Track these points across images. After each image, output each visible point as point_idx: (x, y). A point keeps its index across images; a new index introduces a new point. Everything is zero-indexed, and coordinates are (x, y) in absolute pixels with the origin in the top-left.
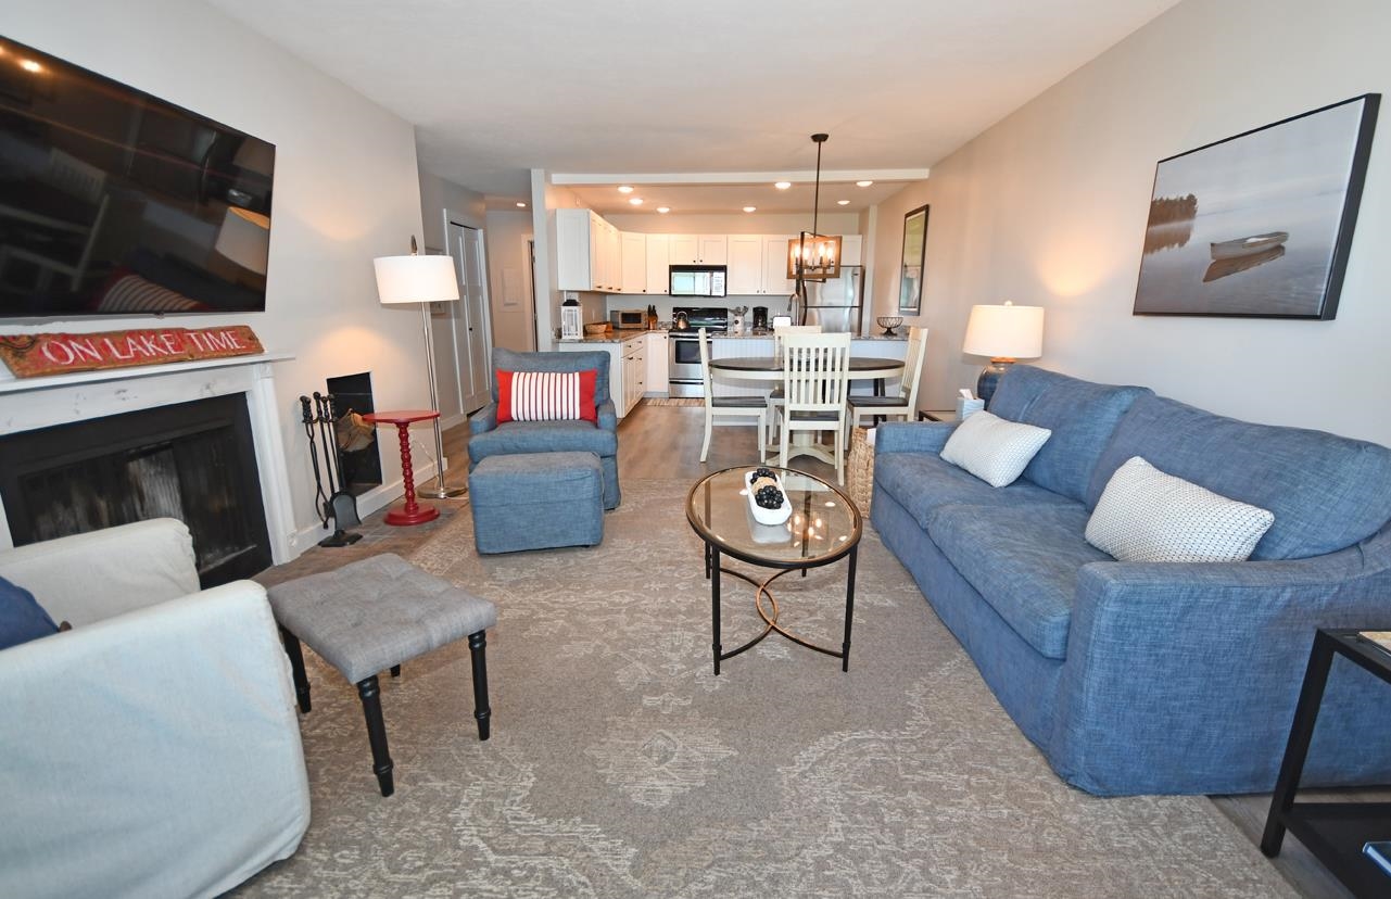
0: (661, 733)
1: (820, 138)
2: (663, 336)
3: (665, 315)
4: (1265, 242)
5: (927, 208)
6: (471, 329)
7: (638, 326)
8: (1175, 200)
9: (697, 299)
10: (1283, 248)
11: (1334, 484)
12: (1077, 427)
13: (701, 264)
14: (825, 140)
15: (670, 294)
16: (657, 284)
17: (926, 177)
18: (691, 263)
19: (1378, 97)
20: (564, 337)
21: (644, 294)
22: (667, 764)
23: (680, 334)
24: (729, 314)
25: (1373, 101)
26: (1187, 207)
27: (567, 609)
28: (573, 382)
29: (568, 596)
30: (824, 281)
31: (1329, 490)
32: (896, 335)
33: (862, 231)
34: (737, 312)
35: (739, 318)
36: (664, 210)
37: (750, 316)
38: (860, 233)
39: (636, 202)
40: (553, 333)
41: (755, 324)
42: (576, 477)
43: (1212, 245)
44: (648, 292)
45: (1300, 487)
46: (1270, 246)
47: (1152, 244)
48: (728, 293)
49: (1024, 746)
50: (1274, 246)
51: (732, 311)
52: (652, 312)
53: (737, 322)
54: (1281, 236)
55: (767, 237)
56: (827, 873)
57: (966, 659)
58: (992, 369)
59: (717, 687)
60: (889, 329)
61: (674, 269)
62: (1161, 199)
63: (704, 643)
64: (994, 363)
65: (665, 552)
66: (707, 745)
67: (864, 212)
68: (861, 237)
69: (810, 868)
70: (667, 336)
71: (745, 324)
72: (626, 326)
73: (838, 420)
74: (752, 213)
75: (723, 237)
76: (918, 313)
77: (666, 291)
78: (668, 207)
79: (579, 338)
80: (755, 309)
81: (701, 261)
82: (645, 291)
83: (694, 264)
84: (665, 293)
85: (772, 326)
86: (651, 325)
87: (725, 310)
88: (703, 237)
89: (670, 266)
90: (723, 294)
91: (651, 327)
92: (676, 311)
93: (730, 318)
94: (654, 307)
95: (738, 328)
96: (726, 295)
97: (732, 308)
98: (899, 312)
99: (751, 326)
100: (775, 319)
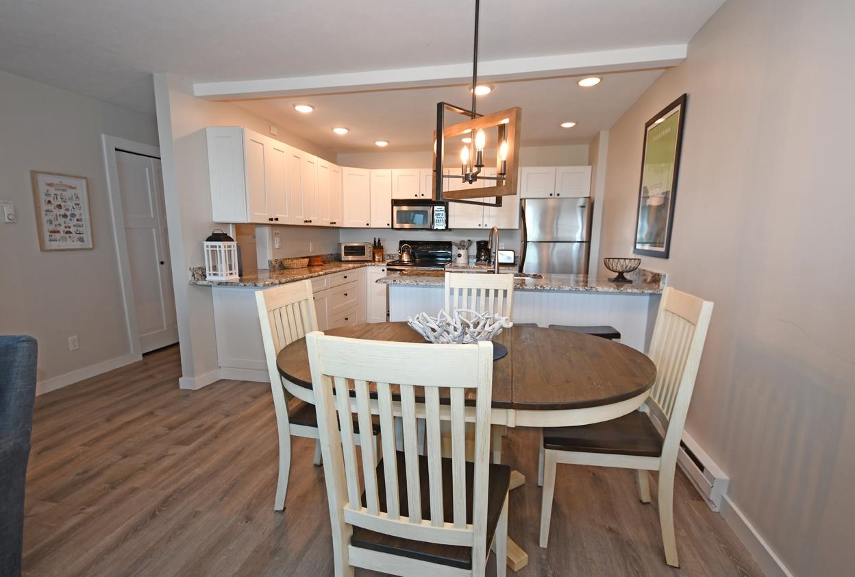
2: (381, 269)
3: (391, 248)
5: (683, 100)
6: (162, 263)
7: (360, 258)
13: (422, 198)
15: (392, 228)
16: (382, 217)
17: (684, 56)
18: (413, 197)
21: (367, 229)
24: (454, 248)
32: (630, 282)
33: (592, 161)
34: (461, 246)
35: (462, 252)
36: (382, 144)
37: (473, 250)
38: (590, 164)
39: (341, 132)
40: (191, 274)
41: (478, 257)
44: (372, 226)
48: (450, 227)
51: (456, 245)
52: (378, 247)
53: (459, 255)
60: (621, 275)
61: (396, 202)
67: (594, 141)
68: (590, 167)
70: (385, 269)
71: (469, 257)
72: (350, 258)
76: (666, 255)
77: (388, 225)
78: (387, 141)
79: (236, 277)
80: (477, 242)
81: (423, 195)
82: (368, 224)
83: (416, 198)
84: (388, 227)
85: (497, 260)
86: (376, 257)
87: (450, 244)
88: (424, 172)
89: (392, 200)
90: (444, 227)
91: (376, 260)
92: (402, 244)
93: (453, 251)
94: (379, 240)
95: (461, 262)
96: (447, 229)
97: (457, 242)
98: (636, 251)
99: (475, 260)
100: (500, 253)
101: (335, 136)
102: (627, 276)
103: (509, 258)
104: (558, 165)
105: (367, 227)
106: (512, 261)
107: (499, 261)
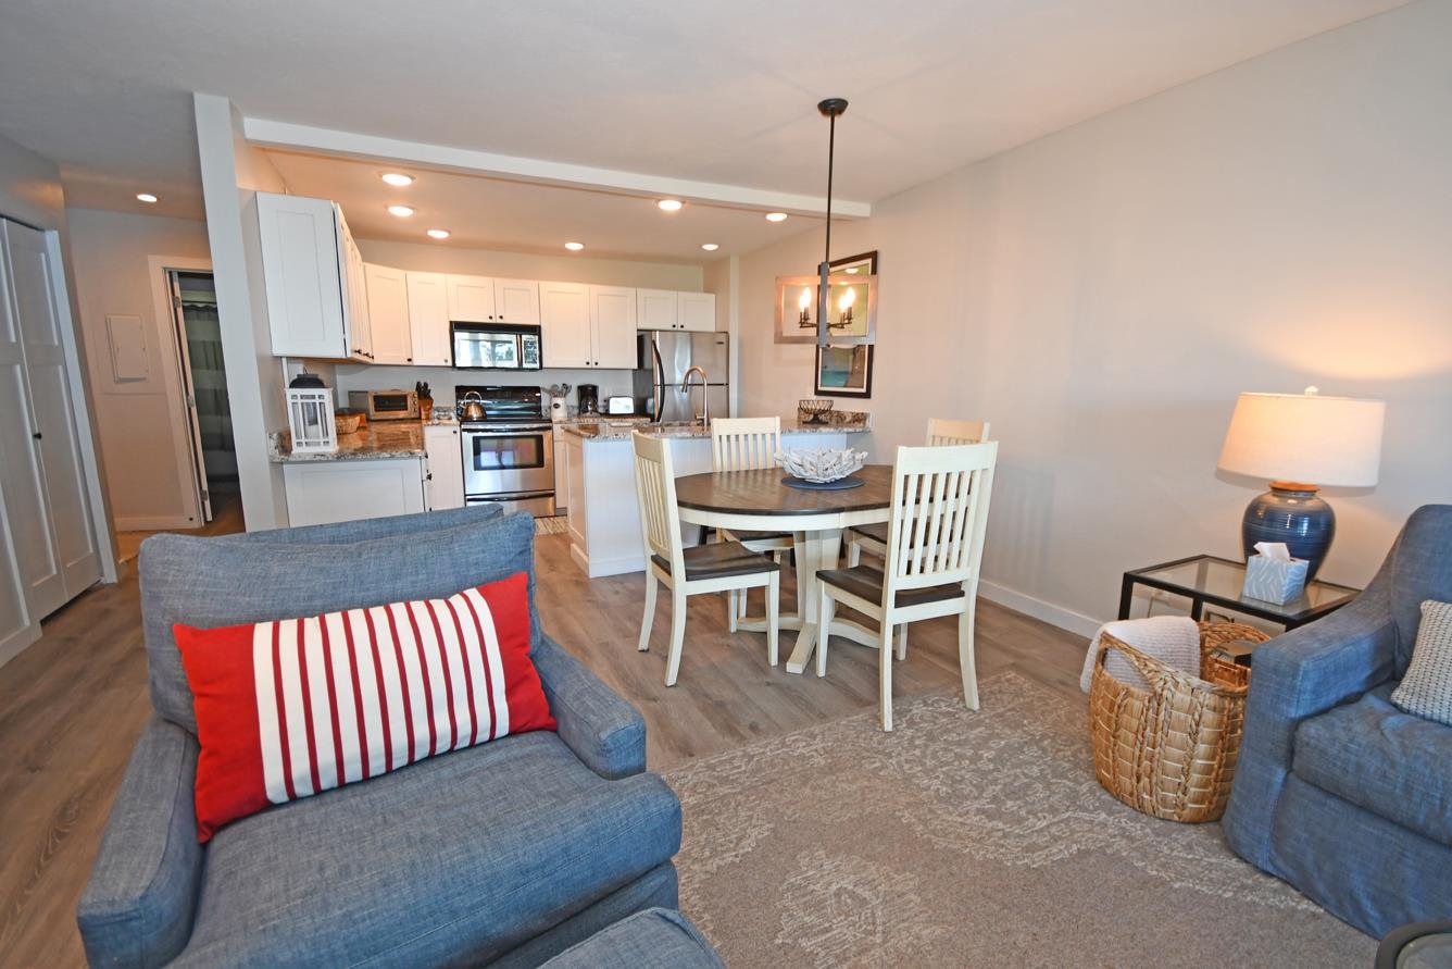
1: (832, 108)
2: (449, 430)
3: (443, 396)
6: (38, 436)
7: (402, 414)
13: (500, 321)
14: (840, 112)
15: (453, 366)
16: (430, 350)
18: (484, 320)
20: (296, 450)
21: (409, 365)
23: (474, 427)
24: (544, 395)
33: (712, 288)
34: (555, 392)
35: (559, 401)
36: (438, 234)
37: (573, 398)
40: (273, 443)
41: (582, 409)
44: (416, 362)
48: (544, 366)
51: (548, 391)
52: (423, 392)
53: (557, 406)
55: (597, 289)
58: (1272, 500)
60: (816, 416)
61: (457, 326)
64: (1277, 489)
68: (714, 295)
70: (458, 430)
71: (567, 409)
72: (383, 415)
74: (577, 252)
75: (532, 284)
76: (867, 395)
77: (446, 361)
78: (446, 231)
79: (332, 448)
80: (579, 388)
81: (501, 317)
82: (410, 360)
83: (490, 321)
84: (444, 364)
85: (607, 410)
86: (423, 413)
87: (537, 389)
88: (501, 282)
89: (451, 322)
90: (537, 366)
91: (423, 417)
92: (461, 391)
93: (545, 401)
94: (426, 385)
95: (559, 415)
96: (541, 367)
97: (548, 387)
98: (818, 393)
99: (576, 411)
100: (612, 400)
101: (393, 218)
102: (822, 417)
103: (627, 407)
104: (681, 291)
105: (410, 363)
106: (631, 411)
107: (611, 412)
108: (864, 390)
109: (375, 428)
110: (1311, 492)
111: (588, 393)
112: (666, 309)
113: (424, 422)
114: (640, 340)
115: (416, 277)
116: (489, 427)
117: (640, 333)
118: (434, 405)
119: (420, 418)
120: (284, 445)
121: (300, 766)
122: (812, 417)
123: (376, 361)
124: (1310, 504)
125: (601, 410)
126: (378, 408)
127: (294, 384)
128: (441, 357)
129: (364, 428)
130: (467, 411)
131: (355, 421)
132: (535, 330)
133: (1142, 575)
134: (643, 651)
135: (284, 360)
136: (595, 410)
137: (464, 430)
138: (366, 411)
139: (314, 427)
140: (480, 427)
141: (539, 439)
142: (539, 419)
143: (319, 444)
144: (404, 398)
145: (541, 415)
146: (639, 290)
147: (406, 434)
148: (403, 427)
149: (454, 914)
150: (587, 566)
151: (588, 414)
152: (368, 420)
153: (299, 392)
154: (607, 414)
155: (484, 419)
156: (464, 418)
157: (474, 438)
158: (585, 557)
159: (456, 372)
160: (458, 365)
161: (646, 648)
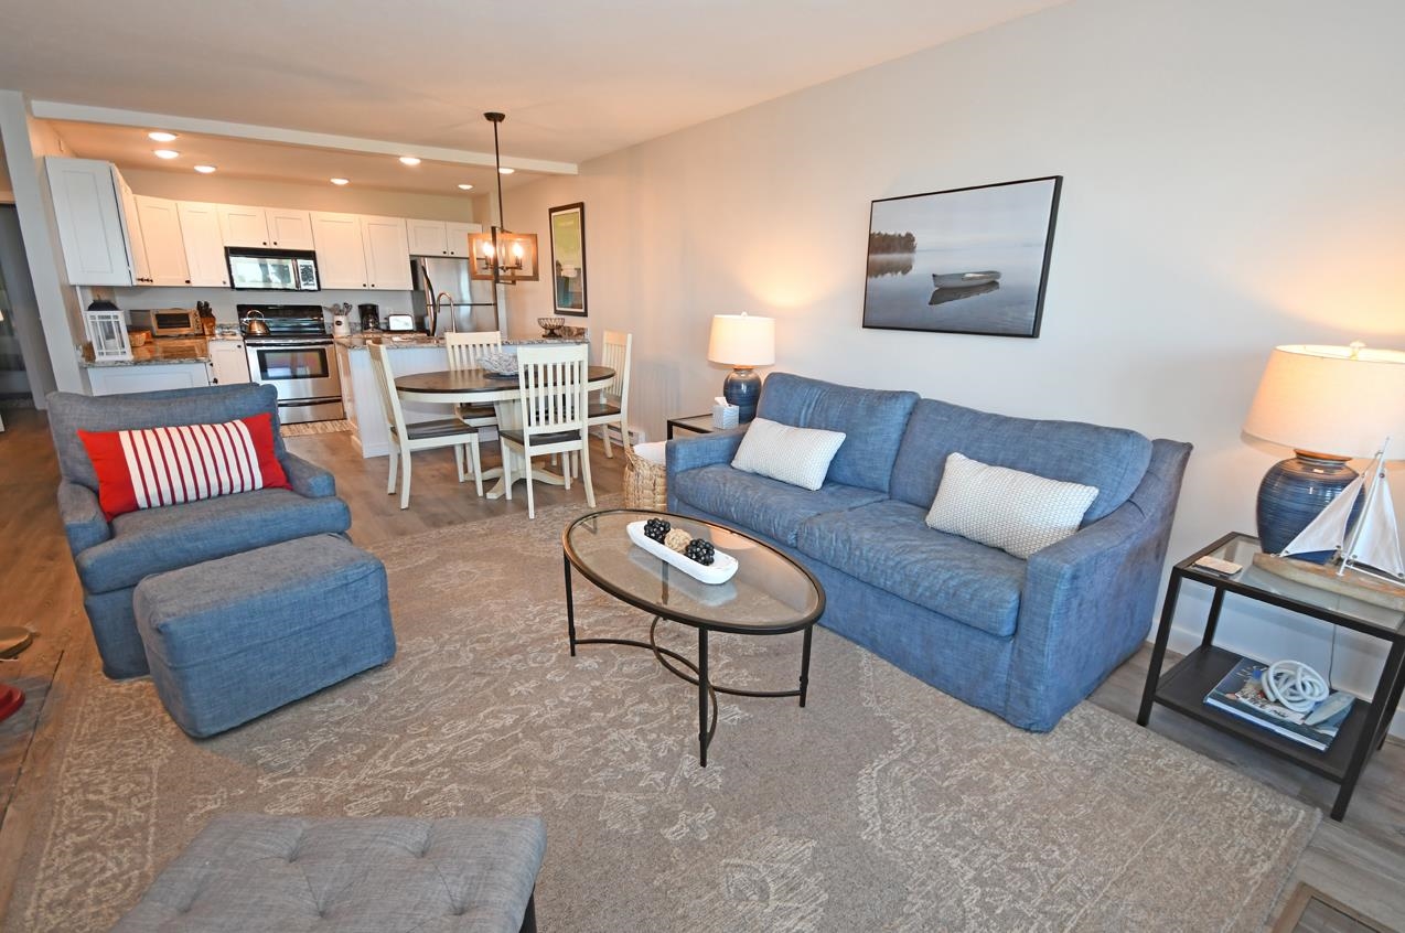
0: (727, 865)
1: (495, 117)
2: (234, 344)
3: (225, 314)
4: (981, 278)
5: (581, 206)
7: (185, 331)
8: (894, 236)
9: (275, 293)
10: (997, 283)
11: (1119, 461)
12: (872, 429)
13: (275, 247)
14: (501, 120)
15: (233, 287)
16: (208, 273)
17: (575, 172)
18: (260, 246)
19: (1061, 178)
20: (98, 358)
21: (188, 286)
22: (772, 898)
23: (258, 342)
24: (326, 313)
25: (1059, 180)
26: (907, 243)
27: (443, 765)
28: (239, 435)
29: (423, 745)
30: (514, 283)
31: (1118, 466)
33: (480, 219)
34: (336, 311)
35: (340, 318)
36: (206, 169)
37: (355, 316)
39: (167, 155)
40: (80, 353)
41: (364, 325)
42: (355, 577)
43: (934, 276)
44: (194, 284)
45: (1100, 466)
46: (984, 281)
47: (873, 270)
48: (322, 287)
49: (975, 714)
50: (990, 282)
51: (330, 310)
52: (204, 311)
53: (339, 323)
54: (996, 274)
55: (367, 219)
56: (998, 911)
57: (869, 654)
58: (735, 376)
59: (720, 780)
60: (552, 331)
61: (232, 252)
62: (879, 234)
63: (654, 736)
64: (736, 370)
65: (488, 640)
66: (782, 851)
69: (986, 917)
70: (242, 344)
71: (350, 325)
72: (165, 332)
73: (580, 438)
74: (345, 186)
75: (303, 214)
76: (585, 314)
77: (223, 282)
78: (213, 166)
79: (129, 357)
80: (360, 307)
81: (275, 243)
82: (188, 282)
83: (264, 247)
84: (222, 285)
85: (388, 327)
86: (206, 329)
87: (319, 308)
88: (272, 212)
89: (226, 248)
90: (315, 288)
91: (207, 333)
92: (242, 310)
93: (327, 318)
94: (207, 305)
95: (342, 332)
96: (319, 289)
97: (330, 306)
98: (556, 312)
99: (359, 328)
100: (391, 318)
101: (160, 160)
102: (560, 332)
103: (407, 324)
104: (449, 220)
106: (411, 327)
107: (392, 328)
108: (583, 310)
109: (160, 343)
110: (750, 370)
111: (369, 313)
112: (435, 237)
113: (208, 338)
114: (414, 265)
115: (186, 206)
116: (273, 342)
117: (414, 259)
118: (217, 322)
119: (203, 334)
120: (89, 353)
121: (153, 490)
122: (548, 331)
123: (155, 284)
124: (751, 376)
125: (383, 327)
126: (161, 325)
127: (91, 308)
128: (219, 278)
129: (150, 343)
130: (250, 328)
131: (142, 337)
132: (310, 255)
133: (684, 422)
134: (391, 494)
135: (78, 288)
136: (377, 327)
137: (248, 345)
138: (150, 328)
139: (111, 342)
140: (263, 342)
141: (322, 353)
142: (323, 334)
143: (117, 354)
144: (186, 316)
145: (324, 331)
146: (409, 221)
147: (192, 349)
148: (188, 343)
149: (232, 532)
150: (361, 448)
151: (370, 330)
152: (154, 336)
153: (97, 313)
154: (388, 331)
155: (267, 335)
156: (248, 334)
157: (258, 351)
158: (359, 442)
159: (235, 292)
160: (237, 286)
161: (393, 491)
